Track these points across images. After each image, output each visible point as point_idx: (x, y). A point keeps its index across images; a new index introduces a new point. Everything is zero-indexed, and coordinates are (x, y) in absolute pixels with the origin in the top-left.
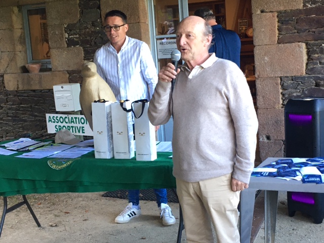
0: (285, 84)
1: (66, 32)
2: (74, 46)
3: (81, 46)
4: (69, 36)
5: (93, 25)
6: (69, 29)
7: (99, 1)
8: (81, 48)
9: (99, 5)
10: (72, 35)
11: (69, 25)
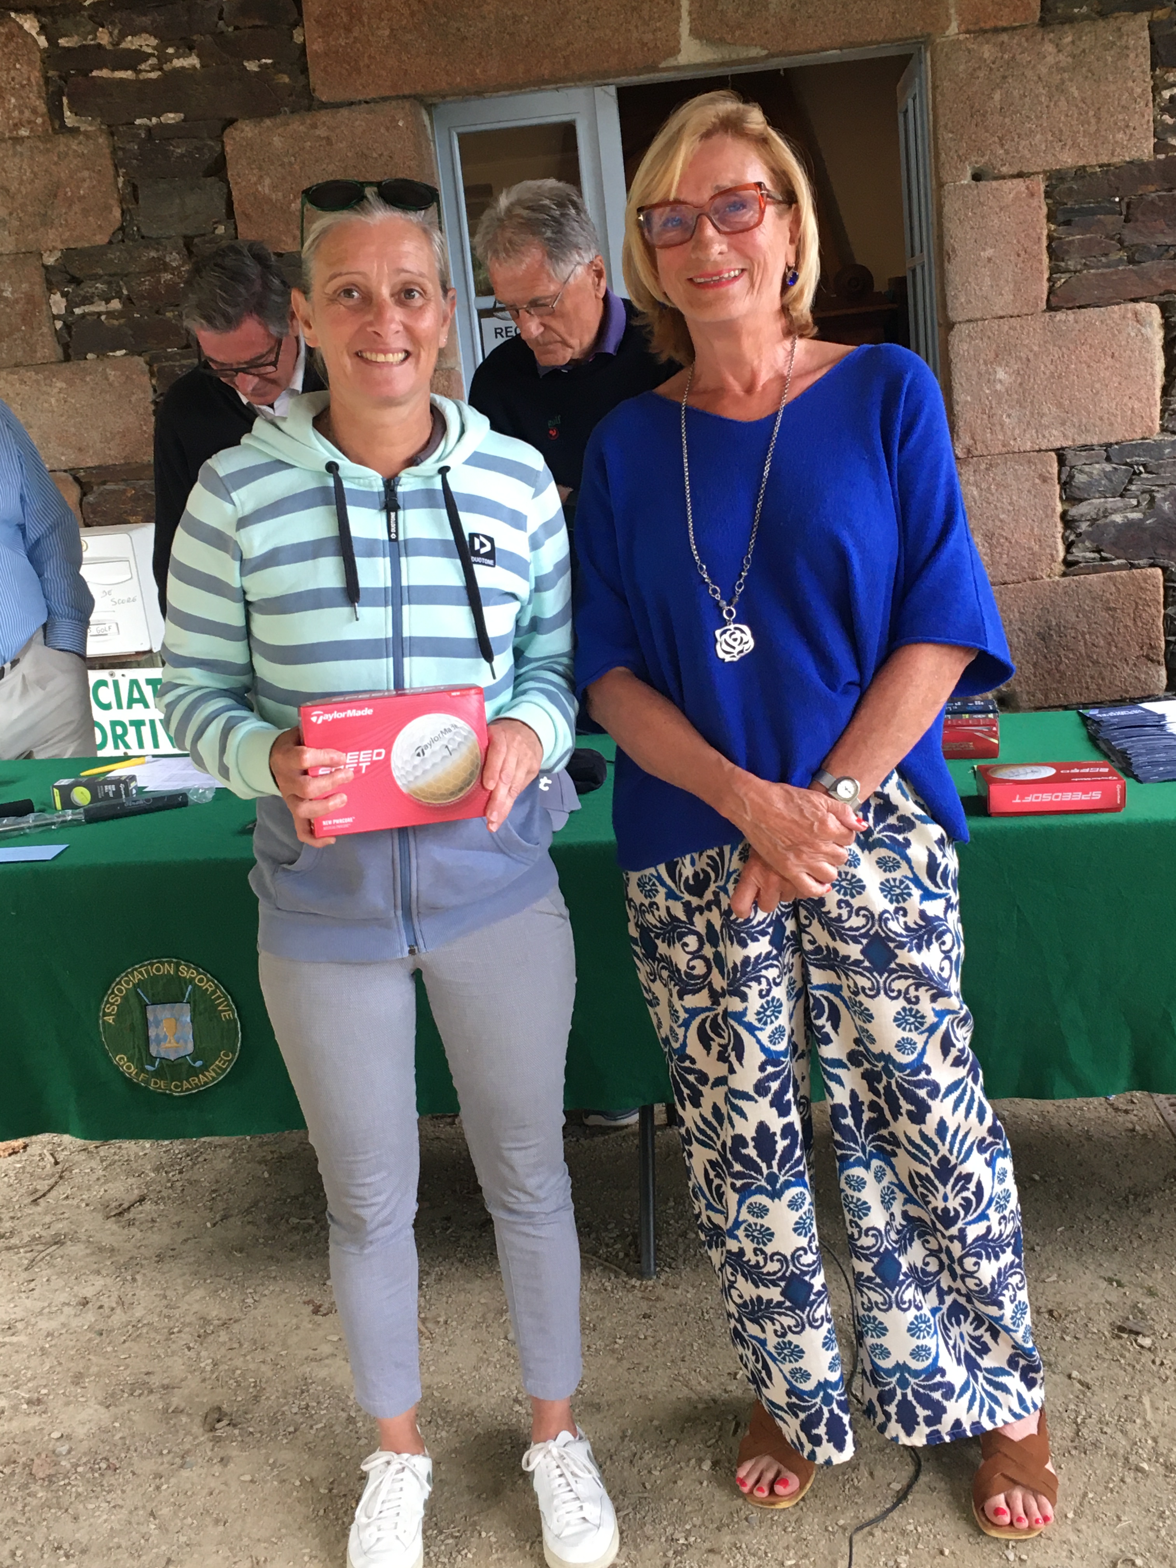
0: (1080, 478)
1: (50, 287)
2: (102, 354)
3: (132, 352)
4: (69, 309)
6: (70, 274)
7: (219, 139)
8: (140, 361)
9: (222, 157)
10: (87, 300)
11: (69, 254)
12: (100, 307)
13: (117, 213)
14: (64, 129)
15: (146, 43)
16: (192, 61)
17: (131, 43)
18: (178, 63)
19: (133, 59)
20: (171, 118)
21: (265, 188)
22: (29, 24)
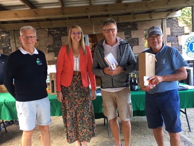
1: (47, 48)
2: (51, 52)
3: (53, 52)
4: (49, 49)
5: (58, 45)
6: (49, 47)
7: (61, 37)
9: (61, 39)
11: (49, 45)
12: (51, 49)
13: (53, 42)
14: (49, 36)
15: (56, 31)
16: (59, 32)
17: (54, 31)
19: (55, 32)
20: (57, 36)
21: (64, 41)
22: (47, 29)
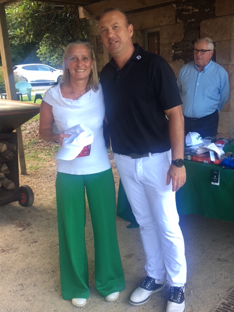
2: (178, 60)
4: (175, 52)
5: (193, 43)
6: (175, 47)
7: (200, 23)
8: (183, 61)
9: (199, 26)
10: (177, 51)
12: (179, 52)
13: (183, 36)
14: (177, 22)
16: (197, 10)
18: (195, 11)
20: (193, 20)
22: (175, 6)
